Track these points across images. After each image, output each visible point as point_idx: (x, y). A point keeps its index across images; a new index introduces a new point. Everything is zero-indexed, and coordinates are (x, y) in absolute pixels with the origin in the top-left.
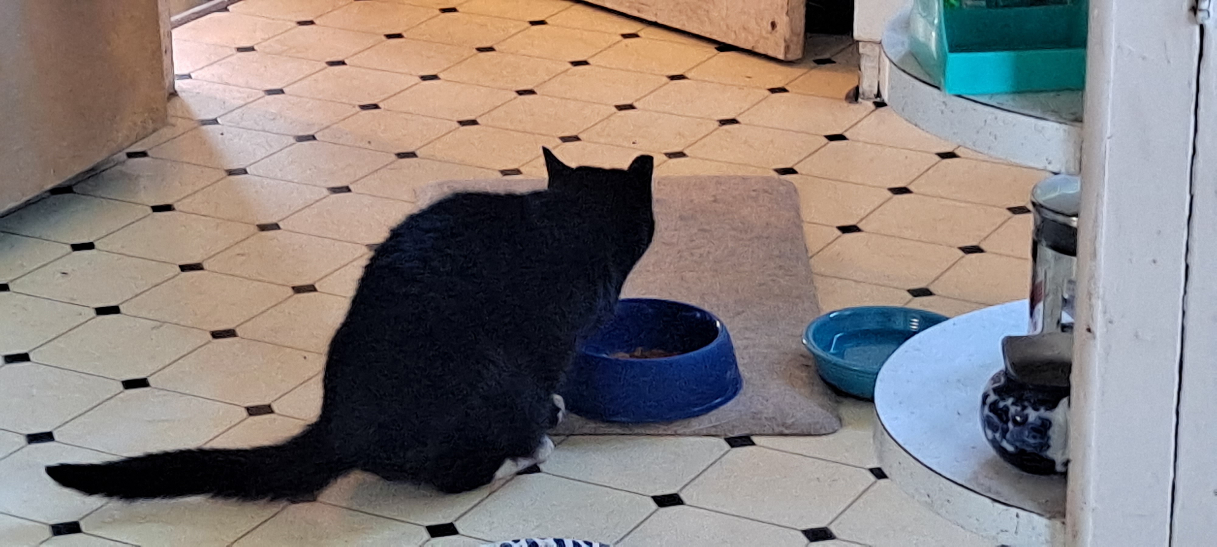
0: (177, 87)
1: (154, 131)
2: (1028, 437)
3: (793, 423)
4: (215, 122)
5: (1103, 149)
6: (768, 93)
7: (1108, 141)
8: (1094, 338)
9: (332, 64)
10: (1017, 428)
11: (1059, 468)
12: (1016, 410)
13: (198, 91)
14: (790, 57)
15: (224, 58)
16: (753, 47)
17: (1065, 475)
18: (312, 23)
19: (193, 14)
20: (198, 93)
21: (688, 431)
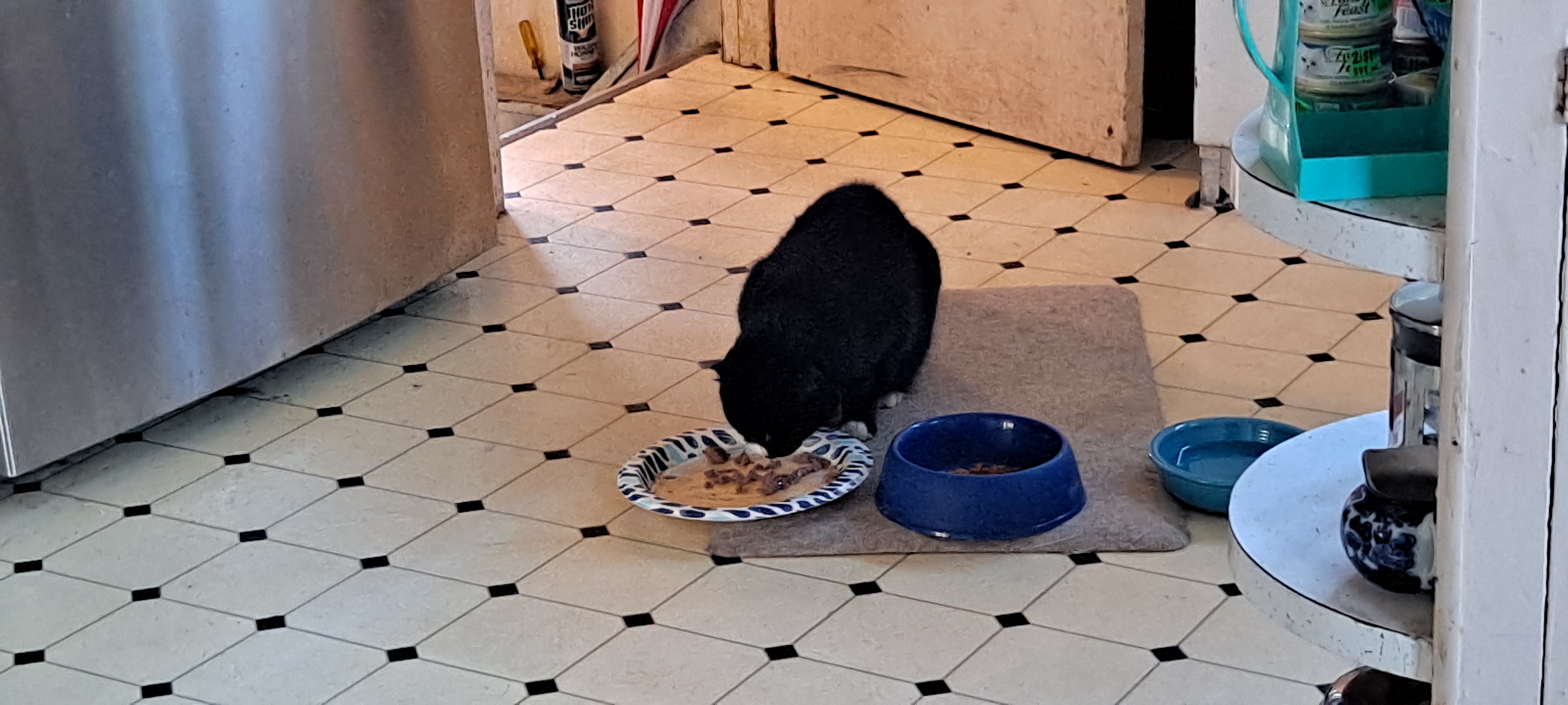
0: (506, 206)
1: (484, 251)
2: (1392, 554)
3: (1141, 539)
4: (544, 240)
5: (1467, 254)
6: (1105, 200)
7: (1472, 247)
8: (1460, 451)
9: (662, 179)
10: (1380, 546)
11: (1425, 585)
12: (1379, 527)
13: (527, 209)
14: (1130, 163)
15: (552, 176)
16: (1089, 154)
17: (1430, 594)
18: (640, 138)
19: (522, 131)
20: (527, 211)
21: (1030, 548)
